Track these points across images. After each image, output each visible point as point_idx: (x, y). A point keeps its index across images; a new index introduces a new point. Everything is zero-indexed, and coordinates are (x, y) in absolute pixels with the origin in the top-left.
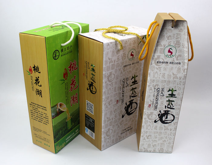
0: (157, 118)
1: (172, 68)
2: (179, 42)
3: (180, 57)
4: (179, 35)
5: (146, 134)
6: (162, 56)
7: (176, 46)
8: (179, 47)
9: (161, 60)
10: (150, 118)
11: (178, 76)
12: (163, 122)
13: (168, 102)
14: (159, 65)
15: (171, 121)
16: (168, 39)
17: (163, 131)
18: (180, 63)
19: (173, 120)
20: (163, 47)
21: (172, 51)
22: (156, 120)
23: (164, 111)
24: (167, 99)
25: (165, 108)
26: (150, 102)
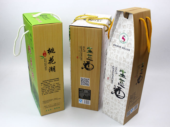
0: (113, 91)
1: (123, 53)
2: (131, 32)
3: (130, 45)
4: (132, 26)
6: (118, 41)
7: (128, 34)
8: (131, 36)
9: (117, 44)
10: (108, 88)
11: (127, 60)
12: (117, 96)
13: (120, 80)
14: (115, 48)
16: (123, 28)
18: (129, 50)
19: (124, 97)
20: (119, 34)
24: (120, 77)
25: (118, 85)
26: (108, 75)
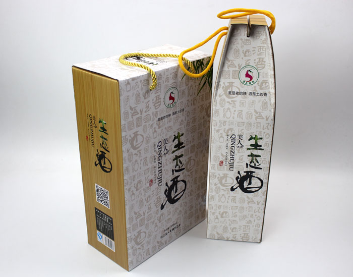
0: (235, 184)
1: (253, 102)
2: (262, 60)
3: (265, 84)
4: (263, 48)
5: (220, 210)
6: (237, 83)
7: (258, 66)
8: (264, 67)
9: (236, 90)
10: (223, 183)
11: (264, 114)
12: (245, 190)
13: (251, 158)
14: (233, 98)
15: (258, 189)
16: (245, 56)
17: (245, 205)
18: (265, 94)
19: (261, 187)
20: (237, 69)
21: (252, 75)
22: (232, 187)
23: (244, 172)
24: (249, 152)
25: (247, 167)
26: (221, 157)
